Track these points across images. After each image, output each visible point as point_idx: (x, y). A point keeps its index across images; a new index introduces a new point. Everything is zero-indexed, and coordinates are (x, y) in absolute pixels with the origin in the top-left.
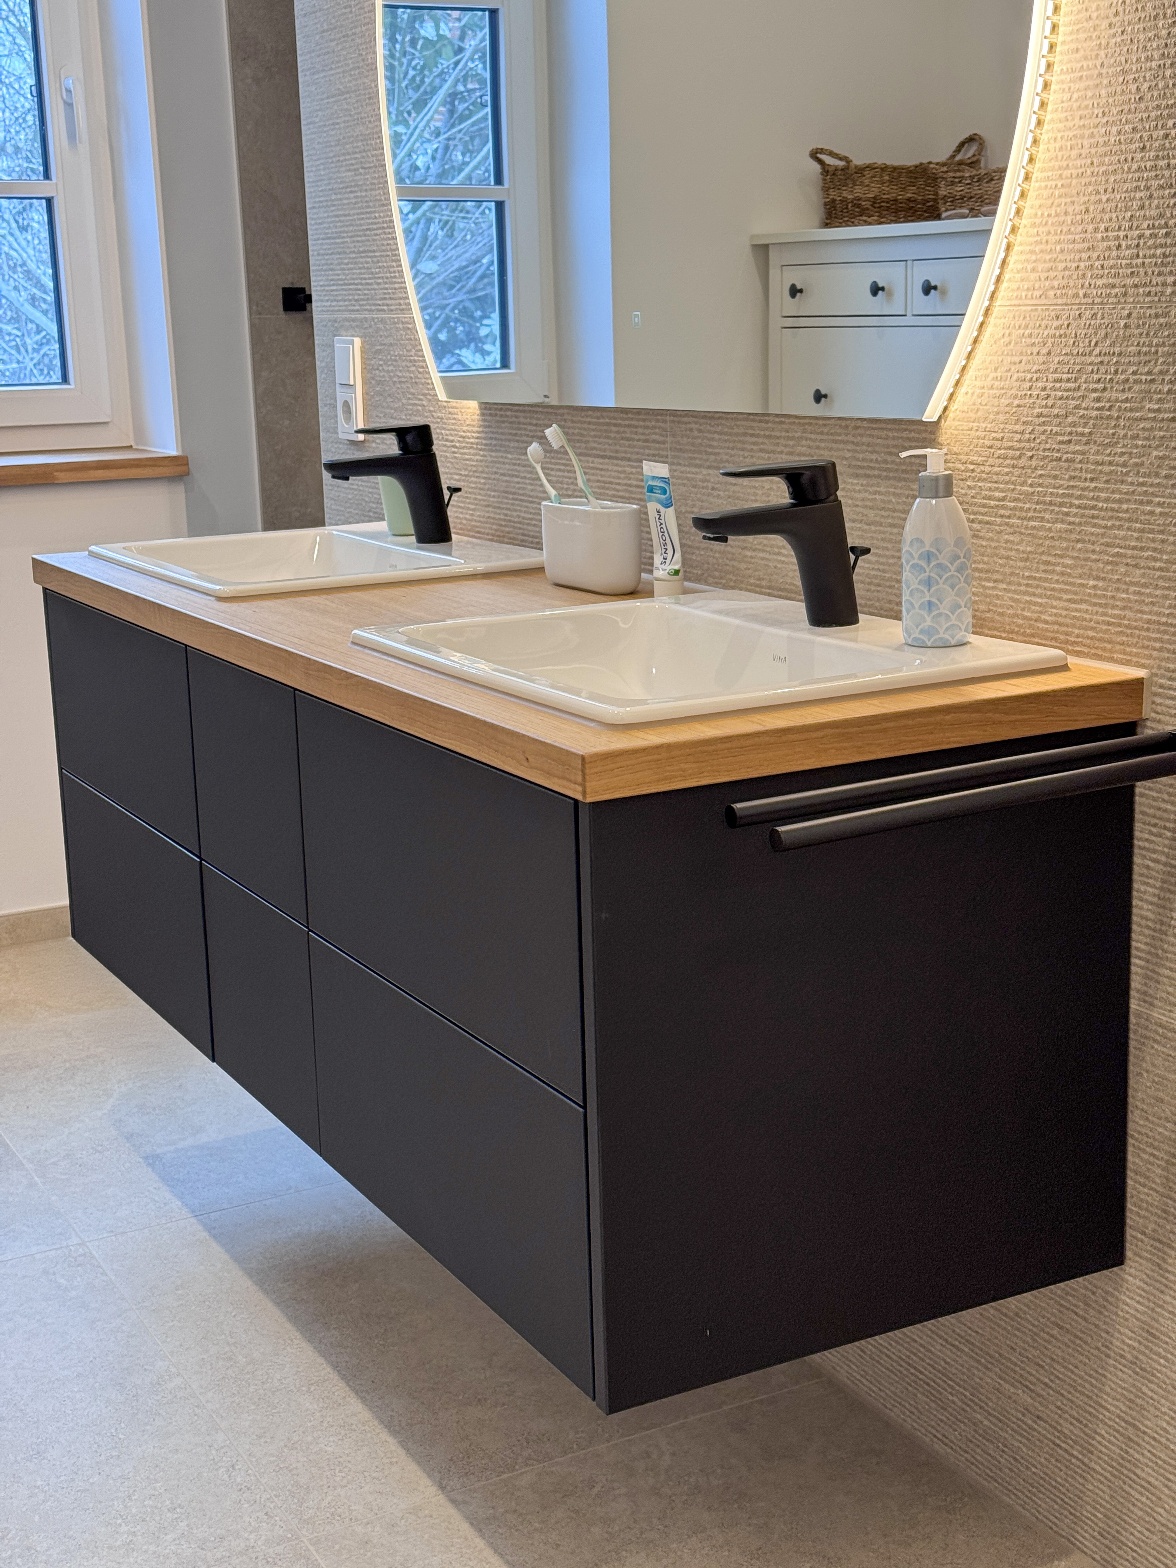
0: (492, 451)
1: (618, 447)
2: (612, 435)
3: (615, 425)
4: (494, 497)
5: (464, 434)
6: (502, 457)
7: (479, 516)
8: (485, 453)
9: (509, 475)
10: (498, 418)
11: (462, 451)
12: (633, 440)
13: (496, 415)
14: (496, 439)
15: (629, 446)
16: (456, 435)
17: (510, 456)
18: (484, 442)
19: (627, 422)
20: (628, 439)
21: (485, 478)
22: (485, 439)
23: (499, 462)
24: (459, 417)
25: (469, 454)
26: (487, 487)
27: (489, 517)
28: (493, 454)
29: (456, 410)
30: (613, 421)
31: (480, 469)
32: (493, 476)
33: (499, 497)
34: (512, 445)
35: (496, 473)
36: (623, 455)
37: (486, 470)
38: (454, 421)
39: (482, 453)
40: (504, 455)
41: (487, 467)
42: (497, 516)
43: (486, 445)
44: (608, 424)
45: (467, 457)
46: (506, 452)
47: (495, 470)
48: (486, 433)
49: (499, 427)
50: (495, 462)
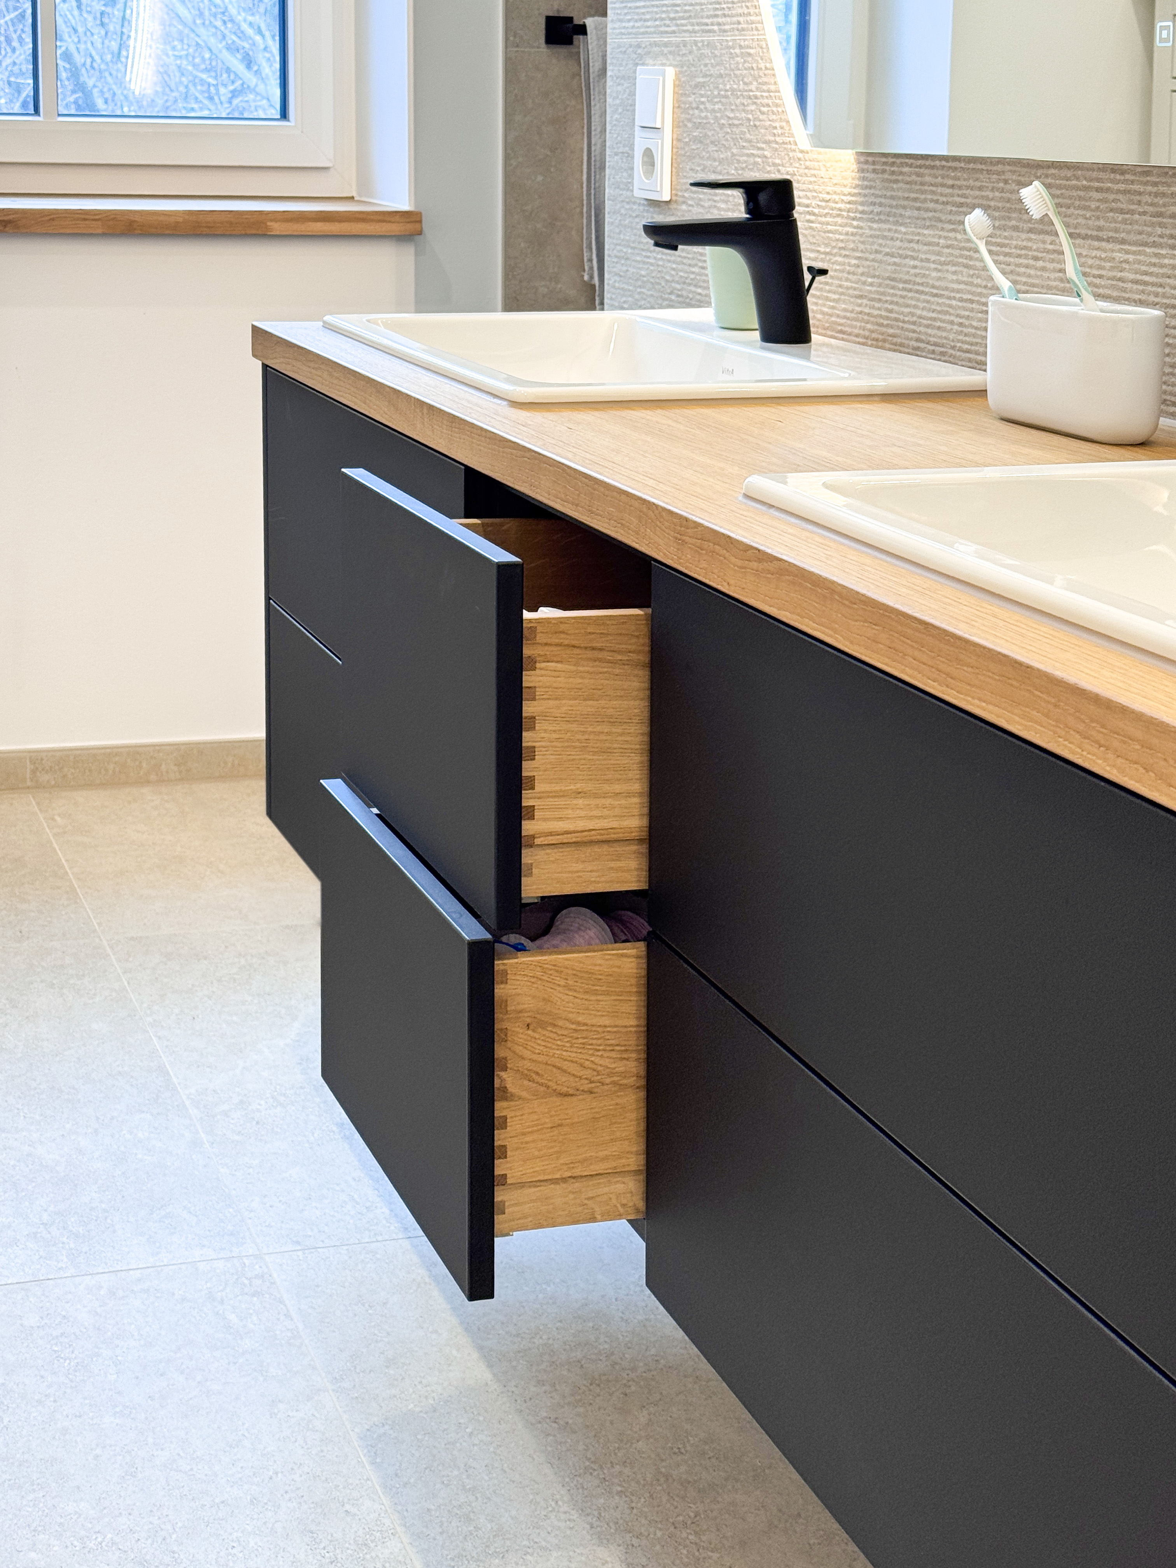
0: (872, 221)
1: (1101, 223)
2: (1093, 205)
3: (1098, 190)
4: (871, 284)
5: (828, 197)
6: (890, 230)
7: (845, 310)
8: (861, 224)
9: (901, 256)
10: (886, 176)
11: (823, 219)
12: (1132, 212)
13: (884, 171)
14: (881, 205)
15: (1124, 221)
16: (814, 197)
17: (903, 229)
18: (860, 208)
19: (1122, 187)
20: (1122, 211)
21: (859, 258)
22: (862, 204)
23: (885, 237)
24: (822, 173)
25: (835, 224)
26: (860, 270)
27: (861, 313)
28: (875, 226)
29: (816, 164)
30: (1096, 184)
31: (852, 246)
32: (872, 256)
33: (880, 285)
34: (908, 213)
35: (877, 252)
36: (1111, 234)
37: (861, 247)
38: (812, 179)
39: (855, 223)
40: (894, 228)
41: (863, 243)
42: (876, 312)
43: (862, 212)
44: (1086, 188)
45: (830, 228)
46: (897, 223)
47: (876, 247)
48: (865, 196)
49: (886, 189)
50: (878, 237)
